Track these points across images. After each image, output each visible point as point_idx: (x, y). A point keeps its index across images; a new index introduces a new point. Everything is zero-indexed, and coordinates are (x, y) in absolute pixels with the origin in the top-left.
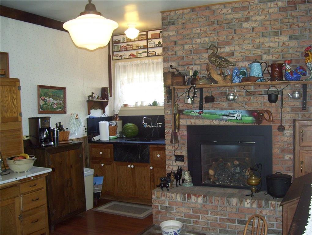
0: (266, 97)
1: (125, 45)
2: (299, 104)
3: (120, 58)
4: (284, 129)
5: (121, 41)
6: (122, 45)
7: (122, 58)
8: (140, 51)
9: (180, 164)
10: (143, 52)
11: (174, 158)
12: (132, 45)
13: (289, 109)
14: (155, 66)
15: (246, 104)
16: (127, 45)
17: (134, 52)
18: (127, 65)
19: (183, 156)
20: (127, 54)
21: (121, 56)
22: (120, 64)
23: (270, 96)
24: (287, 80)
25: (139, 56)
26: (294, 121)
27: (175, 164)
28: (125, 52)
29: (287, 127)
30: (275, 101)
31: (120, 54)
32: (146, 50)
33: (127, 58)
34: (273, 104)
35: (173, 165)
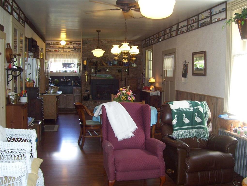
0: (117, 71)
1: (53, 45)
2: (126, 73)
3: (50, 51)
4: (122, 81)
5: (51, 44)
6: (51, 45)
7: (51, 51)
8: (60, 49)
9: (87, 93)
10: (61, 50)
11: (85, 91)
12: (56, 46)
13: (124, 75)
14: (67, 56)
15: (111, 72)
16: (54, 46)
17: (57, 50)
18: (54, 55)
19: (88, 90)
20: (54, 50)
21: (51, 50)
22: (51, 53)
23: (119, 70)
24: (125, 66)
25: (59, 51)
26: (125, 78)
27: (85, 93)
28: (52, 49)
29: (123, 80)
30: (120, 72)
31: (50, 49)
32: (63, 49)
33: (53, 51)
34: (119, 73)
35: (85, 94)
